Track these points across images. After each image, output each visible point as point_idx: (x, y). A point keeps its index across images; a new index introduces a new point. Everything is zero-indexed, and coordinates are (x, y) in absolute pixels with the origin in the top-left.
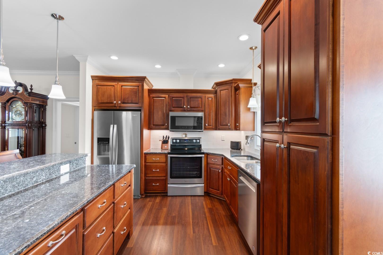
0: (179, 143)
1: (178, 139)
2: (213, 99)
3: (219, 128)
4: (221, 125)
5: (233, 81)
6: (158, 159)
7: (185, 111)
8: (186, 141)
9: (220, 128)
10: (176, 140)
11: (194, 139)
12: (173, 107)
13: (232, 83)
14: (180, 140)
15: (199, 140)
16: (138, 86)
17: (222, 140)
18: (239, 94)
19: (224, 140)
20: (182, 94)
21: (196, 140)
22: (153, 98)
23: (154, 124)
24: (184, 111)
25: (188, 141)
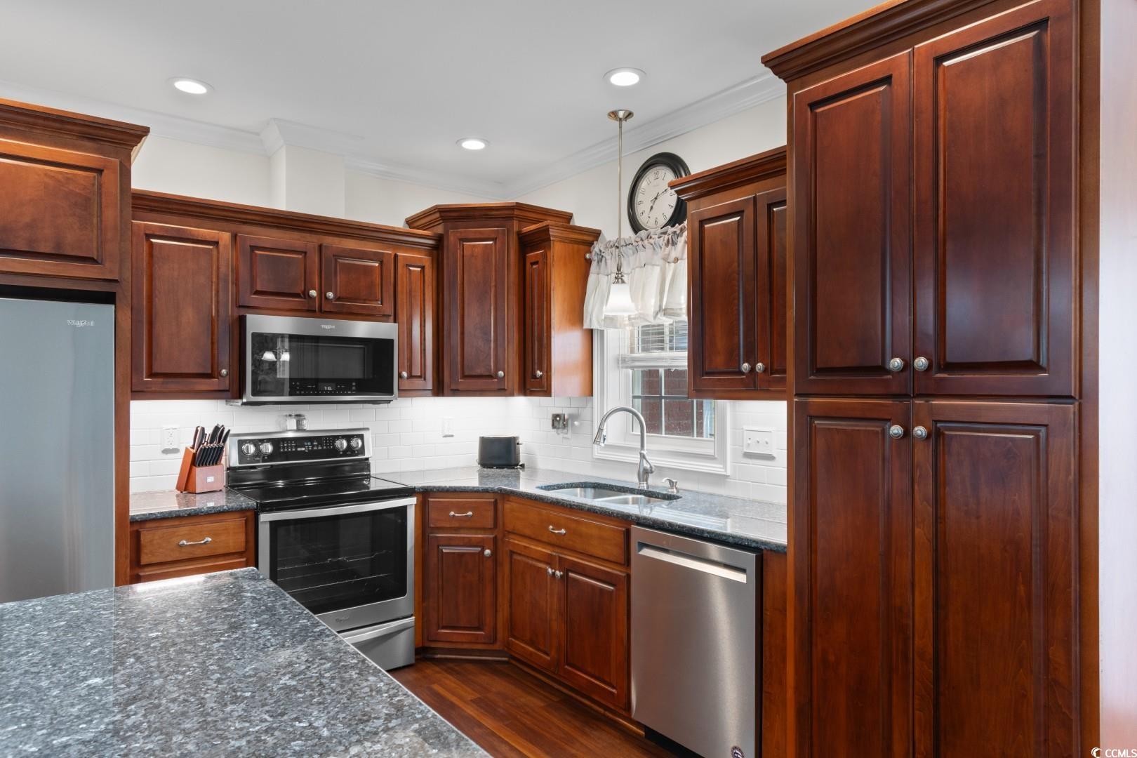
0: (271, 457)
1: (269, 440)
2: (428, 272)
3: (453, 387)
4: (466, 374)
5: (516, 212)
6: (210, 539)
7: (315, 311)
8: (304, 446)
9: (461, 387)
10: (257, 443)
11: (337, 437)
12: (257, 293)
13: (511, 218)
14: (276, 443)
15: (361, 437)
16: (100, 171)
17: (445, 436)
18: (546, 263)
19: (452, 436)
20: (296, 235)
21: (349, 438)
22: (148, 236)
23: (156, 369)
24: (308, 311)
25: (313, 446)
